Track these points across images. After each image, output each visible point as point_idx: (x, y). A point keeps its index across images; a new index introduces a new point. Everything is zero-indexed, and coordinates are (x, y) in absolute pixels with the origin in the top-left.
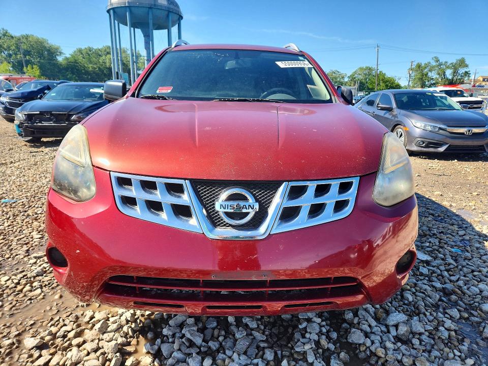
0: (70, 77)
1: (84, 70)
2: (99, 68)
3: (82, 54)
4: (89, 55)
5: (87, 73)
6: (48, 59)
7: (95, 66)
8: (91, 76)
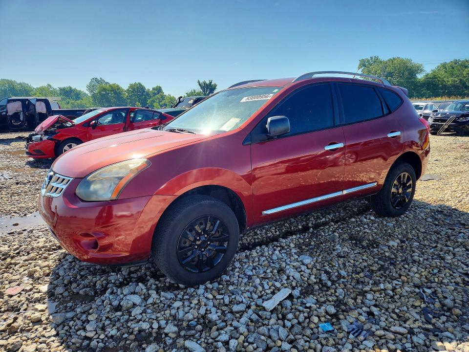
0: (424, 93)
1: (442, 84)
2: (461, 80)
3: (445, 68)
4: (453, 68)
5: (445, 87)
6: (407, 78)
7: (456, 79)
8: (448, 90)
